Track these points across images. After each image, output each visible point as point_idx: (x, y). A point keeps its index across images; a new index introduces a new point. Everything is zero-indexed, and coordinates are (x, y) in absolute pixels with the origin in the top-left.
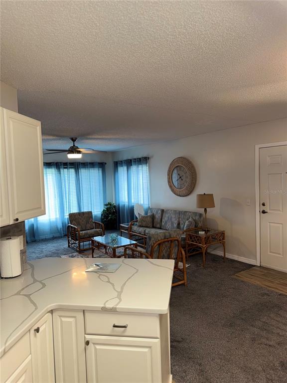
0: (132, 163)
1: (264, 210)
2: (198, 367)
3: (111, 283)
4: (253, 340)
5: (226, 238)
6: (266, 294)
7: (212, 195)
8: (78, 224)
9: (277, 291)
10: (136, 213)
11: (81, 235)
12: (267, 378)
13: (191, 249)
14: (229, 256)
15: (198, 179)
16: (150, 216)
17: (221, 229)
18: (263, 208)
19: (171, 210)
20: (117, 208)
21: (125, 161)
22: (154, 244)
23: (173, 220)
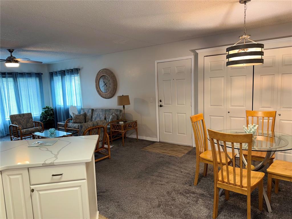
0: (66, 73)
1: (161, 105)
2: (116, 204)
3: (50, 151)
4: (152, 183)
5: (138, 126)
6: (161, 157)
7: (128, 96)
8: (19, 123)
9: (168, 154)
10: (71, 114)
11: (22, 131)
12: (159, 201)
13: (114, 135)
14: (140, 137)
15: (118, 85)
16: (83, 115)
17: (134, 119)
18: (160, 103)
19: (99, 109)
20: (54, 111)
21: (59, 71)
22: (85, 131)
23: (101, 116)
